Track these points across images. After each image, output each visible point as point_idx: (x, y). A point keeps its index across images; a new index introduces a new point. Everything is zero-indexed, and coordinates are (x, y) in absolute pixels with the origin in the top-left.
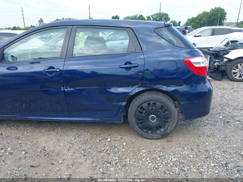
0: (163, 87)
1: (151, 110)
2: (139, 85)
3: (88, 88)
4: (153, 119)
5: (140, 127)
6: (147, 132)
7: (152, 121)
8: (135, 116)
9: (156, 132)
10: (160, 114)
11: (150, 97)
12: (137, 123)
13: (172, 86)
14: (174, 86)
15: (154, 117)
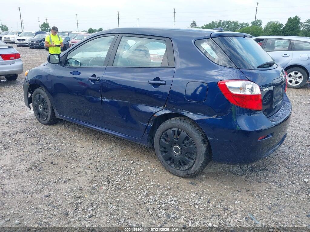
0: (190, 114)
1: (175, 139)
2: (165, 106)
3: (120, 101)
4: (177, 150)
5: (163, 157)
6: (170, 165)
7: (175, 153)
8: (159, 142)
9: (180, 167)
10: (184, 147)
11: (175, 123)
12: (162, 151)
13: (200, 114)
14: (202, 114)
15: (178, 148)
